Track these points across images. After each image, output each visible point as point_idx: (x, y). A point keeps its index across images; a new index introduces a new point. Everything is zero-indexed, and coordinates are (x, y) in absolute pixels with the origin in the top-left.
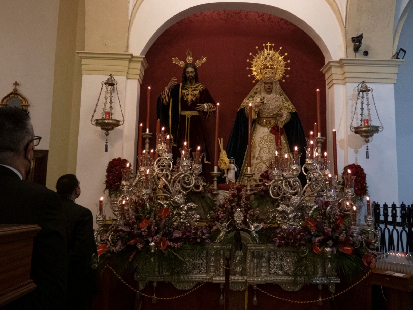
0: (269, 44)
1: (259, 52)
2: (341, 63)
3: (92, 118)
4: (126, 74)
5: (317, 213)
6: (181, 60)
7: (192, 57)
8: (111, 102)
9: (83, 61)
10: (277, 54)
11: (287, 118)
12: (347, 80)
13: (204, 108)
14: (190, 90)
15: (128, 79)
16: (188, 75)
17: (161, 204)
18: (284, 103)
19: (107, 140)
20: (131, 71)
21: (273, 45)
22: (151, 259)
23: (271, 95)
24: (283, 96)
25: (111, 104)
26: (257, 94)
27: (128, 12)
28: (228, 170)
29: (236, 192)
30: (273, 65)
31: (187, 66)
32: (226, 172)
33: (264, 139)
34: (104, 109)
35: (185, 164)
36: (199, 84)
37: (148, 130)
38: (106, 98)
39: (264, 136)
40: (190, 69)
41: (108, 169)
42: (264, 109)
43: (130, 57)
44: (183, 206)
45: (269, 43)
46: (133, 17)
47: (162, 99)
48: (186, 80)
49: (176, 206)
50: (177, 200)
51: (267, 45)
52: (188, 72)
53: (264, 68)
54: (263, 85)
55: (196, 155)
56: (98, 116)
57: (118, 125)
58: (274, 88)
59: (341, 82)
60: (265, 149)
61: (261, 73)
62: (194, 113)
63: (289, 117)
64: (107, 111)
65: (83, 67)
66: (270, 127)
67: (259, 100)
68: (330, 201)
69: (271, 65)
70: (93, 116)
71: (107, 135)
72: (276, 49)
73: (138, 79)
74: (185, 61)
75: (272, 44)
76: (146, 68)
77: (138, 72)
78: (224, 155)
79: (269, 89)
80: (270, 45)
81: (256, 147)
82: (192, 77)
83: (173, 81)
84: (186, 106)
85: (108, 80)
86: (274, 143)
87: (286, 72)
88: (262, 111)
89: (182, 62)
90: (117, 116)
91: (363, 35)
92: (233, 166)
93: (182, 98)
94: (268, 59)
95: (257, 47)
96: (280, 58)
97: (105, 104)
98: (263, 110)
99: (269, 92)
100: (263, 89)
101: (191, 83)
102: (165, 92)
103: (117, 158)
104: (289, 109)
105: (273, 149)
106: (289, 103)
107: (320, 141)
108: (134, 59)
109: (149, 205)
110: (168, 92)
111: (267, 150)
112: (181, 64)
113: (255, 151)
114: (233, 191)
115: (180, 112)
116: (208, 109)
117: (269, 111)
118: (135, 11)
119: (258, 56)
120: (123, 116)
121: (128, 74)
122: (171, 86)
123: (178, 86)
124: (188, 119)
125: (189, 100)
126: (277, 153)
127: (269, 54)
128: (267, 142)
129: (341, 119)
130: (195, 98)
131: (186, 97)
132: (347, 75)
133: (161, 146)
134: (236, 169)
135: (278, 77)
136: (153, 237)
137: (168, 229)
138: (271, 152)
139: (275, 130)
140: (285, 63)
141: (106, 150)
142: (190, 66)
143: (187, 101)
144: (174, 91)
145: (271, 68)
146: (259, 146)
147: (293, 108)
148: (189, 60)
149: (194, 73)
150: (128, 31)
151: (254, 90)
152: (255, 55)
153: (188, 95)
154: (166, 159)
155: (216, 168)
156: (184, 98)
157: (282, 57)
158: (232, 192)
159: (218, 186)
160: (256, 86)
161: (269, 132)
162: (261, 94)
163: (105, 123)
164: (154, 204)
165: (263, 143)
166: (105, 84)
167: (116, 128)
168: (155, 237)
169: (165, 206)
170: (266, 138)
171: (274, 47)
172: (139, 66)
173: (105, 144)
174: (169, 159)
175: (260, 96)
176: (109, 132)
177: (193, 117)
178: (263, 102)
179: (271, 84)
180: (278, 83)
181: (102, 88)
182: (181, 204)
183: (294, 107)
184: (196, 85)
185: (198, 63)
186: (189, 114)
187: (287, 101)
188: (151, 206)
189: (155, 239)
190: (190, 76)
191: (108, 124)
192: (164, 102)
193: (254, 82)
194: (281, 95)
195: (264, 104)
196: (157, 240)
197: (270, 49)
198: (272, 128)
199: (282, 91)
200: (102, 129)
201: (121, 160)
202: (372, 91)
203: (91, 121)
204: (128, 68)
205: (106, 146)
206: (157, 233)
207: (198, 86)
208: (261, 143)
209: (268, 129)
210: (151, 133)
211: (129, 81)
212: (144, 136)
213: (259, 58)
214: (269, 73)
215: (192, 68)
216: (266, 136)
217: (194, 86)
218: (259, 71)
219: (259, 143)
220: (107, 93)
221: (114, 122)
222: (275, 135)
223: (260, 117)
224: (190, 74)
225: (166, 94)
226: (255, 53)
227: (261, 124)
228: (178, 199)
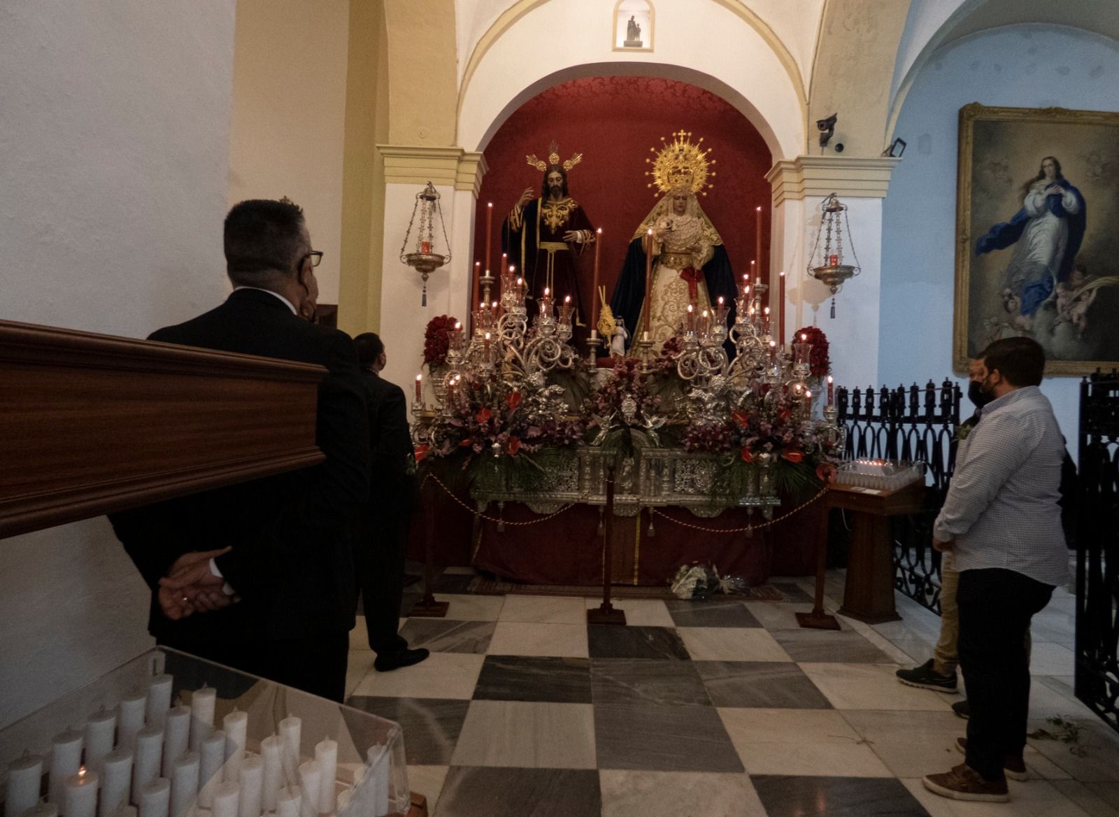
0: (682, 133)
1: (666, 146)
2: (799, 164)
3: (402, 252)
4: (453, 181)
5: (750, 401)
6: (540, 159)
7: (559, 153)
8: (430, 227)
9: (388, 161)
10: (695, 150)
11: (708, 255)
12: (807, 192)
13: (576, 238)
14: (555, 208)
15: (456, 190)
16: (552, 184)
17: (509, 386)
18: (704, 230)
19: (425, 287)
20: (461, 177)
21: (690, 134)
22: (494, 467)
23: (684, 217)
24: (702, 219)
25: (430, 230)
26: (662, 216)
27: (456, 79)
28: (613, 337)
29: (625, 369)
30: (687, 168)
31: (550, 168)
32: (609, 339)
33: (670, 288)
34: (420, 238)
35: (546, 324)
36: (568, 199)
37: (488, 272)
38: (423, 220)
39: (671, 284)
40: (555, 175)
41: (427, 332)
42: (671, 239)
43: (459, 154)
44: (542, 389)
45: (682, 131)
46: (464, 86)
47: (511, 223)
48: (548, 192)
49: (533, 390)
50: (534, 381)
51: (679, 134)
52: (552, 180)
53: (673, 174)
54: (672, 200)
55: (563, 311)
56: (412, 249)
57: (441, 264)
58: (689, 207)
59: (796, 195)
60: (672, 303)
61: (669, 182)
62: (561, 246)
63: (711, 253)
64: (424, 241)
65: (387, 171)
66: (681, 269)
67: (664, 225)
68: (771, 383)
69: (684, 168)
70: (403, 250)
71: (425, 279)
72: (693, 142)
73: (473, 191)
74: (547, 161)
75: (687, 133)
76: (485, 173)
77: (473, 179)
78: (606, 312)
79: (681, 207)
80: (685, 134)
81: (658, 300)
82: (557, 187)
83: (527, 194)
84: (548, 235)
85: (426, 190)
86: (687, 295)
87: (709, 179)
88: (669, 244)
89: (543, 162)
90: (439, 249)
91: (837, 116)
92: (621, 330)
93: (542, 222)
94: (681, 157)
95: (663, 139)
96: (700, 157)
97: (422, 229)
98: (671, 242)
99: (679, 212)
100: (671, 207)
101: (556, 197)
102: (516, 212)
103: (440, 315)
104: (712, 240)
105: (684, 304)
106: (713, 230)
107: (759, 291)
108: (466, 158)
109: (491, 387)
110: (519, 211)
111: (675, 305)
112: (541, 166)
113: (655, 307)
114: (621, 367)
115: (538, 245)
116: (582, 240)
117: (679, 243)
118: (467, 77)
119: (664, 153)
120: (449, 250)
121: (457, 182)
122: (524, 202)
123: (534, 203)
124: (551, 255)
125: (553, 226)
126: (690, 308)
127: (681, 150)
128: (675, 293)
129: (794, 256)
130: (563, 222)
131: (547, 220)
132: (807, 184)
133: (508, 296)
134: (626, 335)
135: (695, 188)
136: (497, 435)
137: (520, 425)
138: (681, 309)
139: (689, 274)
140: (707, 164)
141: (424, 304)
142: (555, 169)
143: (549, 226)
144: (530, 211)
145: (685, 173)
146: (663, 299)
147: (718, 239)
148: (554, 159)
149: (561, 181)
150: (457, 111)
151: (656, 209)
152: (660, 152)
153: (551, 216)
154: (516, 316)
155: (594, 332)
156: (545, 222)
157: (704, 155)
158: (619, 369)
159: (596, 361)
160: (660, 203)
161: (678, 277)
162: (667, 215)
163: (421, 260)
164: (498, 385)
165: (669, 294)
166: (422, 197)
167: (438, 269)
168: (500, 436)
169: (515, 389)
170: (675, 287)
171: (691, 137)
172: (473, 168)
173: (422, 293)
174: (521, 316)
175: (666, 219)
176: (428, 274)
177: (559, 253)
178: (670, 228)
179: (685, 198)
180: (695, 197)
181: (416, 205)
182: (539, 387)
183: (720, 238)
184: (565, 201)
185: (568, 165)
186: (552, 247)
187: (708, 228)
188: (494, 390)
189: (499, 439)
190: (555, 186)
191: (426, 262)
192: (513, 228)
193: (656, 195)
194: (699, 218)
195: (672, 231)
196: (502, 440)
197: (685, 141)
198: (684, 269)
199: (701, 211)
200: (417, 269)
201: (446, 319)
202: (846, 210)
203: (401, 257)
204: (457, 172)
205: (424, 296)
206: (503, 429)
207: (568, 202)
208: (666, 294)
209: (678, 272)
210: (493, 278)
211: (458, 193)
212: (482, 282)
213: (666, 156)
214: (680, 181)
215: (558, 172)
216: (674, 283)
217: (561, 202)
218: (666, 178)
219: (662, 294)
220: (423, 211)
221: (435, 259)
222: (688, 281)
223: (666, 253)
224: (555, 183)
225: (516, 214)
226: (660, 147)
227: (666, 264)
228: (535, 379)
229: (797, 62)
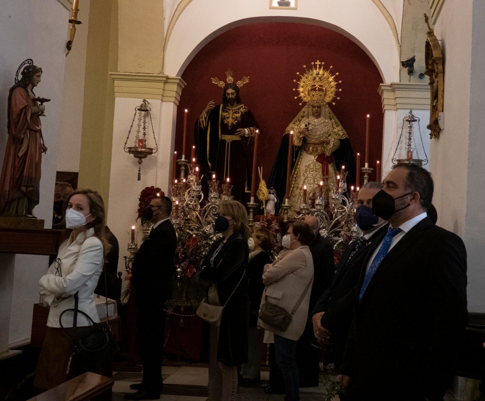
0: (318, 63)
1: (307, 71)
2: (393, 87)
3: (125, 145)
4: (160, 96)
5: (341, 247)
6: (220, 80)
7: (233, 77)
8: (144, 128)
9: (116, 83)
10: (326, 74)
11: (334, 145)
12: (398, 106)
13: (245, 134)
14: (231, 112)
15: (163, 101)
16: (228, 97)
17: (190, 234)
18: (334, 128)
19: (140, 168)
20: (166, 93)
21: (323, 63)
22: (177, 284)
23: (320, 119)
24: (333, 120)
25: (145, 130)
26: (305, 118)
27: (163, 30)
29: (266, 224)
30: (322, 86)
31: (227, 86)
32: (264, 203)
33: (309, 168)
34: (137, 137)
35: (212, 196)
36: (241, 105)
37: (183, 156)
38: (139, 126)
39: (310, 165)
40: (230, 91)
41: (141, 197)
42: (310, 135)
43: (165, 79)
44: (212, 236)
45: (318, 61)
46: (169, 34)
48: (227, 102)
49: (206, 236)
50: (207, 230)
51: (316, 63)
52: (229, 94)
53: (312, 90)
54: (311, 108)
56: (131, 143)
57: (151, 153)
58: (323, 112)
59: (393, 107)
60: (309, 178)
61: (309, 95)
62: (235, 138)
63: (338, 144)
64: (140, 138)
65: (116, 89)
66: (317, 155)
67: (303, 126)
69: (320, 86)
70: (126, 143)
71: (140, 163)
72: (326, 68)
73: (174, 102)
74: (225, 81)
75: (321, 62)
76: (184, 87)
77: (174, 94)
78: (263, 186)
79: (317, 113)
80: (320, 63)
81: (301, 176)
82: (233, 98)
83: (211, 105)
84: (226, 130)
85: (142, 106)
86: (321, 173)
87: (337, 94)
89: (222, 82)
90: (150, 144)
91: (415, 58)
92: (272, 196)
93: (222, 121)
94: (317, 79)
95: (305, 66)
96: (331, 79)
97: (138, 132)
98: (310, 136)
99: (316, 116)
100: (310, 112)
101: (232, 105)
102: (203, 116)
103: (150, 186)
104: (339, 135)
105: (318, 179)
106: (340, 128)
107: (367, 173)
108: (169, 81)
109: (178, 234)
110: (206, 116)
111: (312, 180)
112: (222, 84)
113: (299, 180)
114: (263, 223)
115: (220, 137)
116: (249, 134)
117: (316, 137)
118: (170, 28)
119: (306, 75)
120: (156, 144)
121: (163, 96)
124: (228, 144)
125: (230, 124)
127: (318, 74)
128: (312, 171)
129: (391, 149)
130: (236, 121)
131: (226, 120)
132: (398, 101)
133: (192, 178)
134: (276, 200)
135: (328, 99)
136: (180, 264)
137: (195, 257)
138: (316, 183)
139: (322, 158)
140: (336, 83)
141: (139, 179)
142: (231, 88)
143: (227, 124)
145: (320, 90)
146: (304, 175)
147: (344, 134)
148: (230, 80)
149: (235, 95)
150: (164, 50)
151: (301, 113)
152: (303, 75)
153: (228, 118)
154: (195, 190)
155: (252, 199)
156: (224, 122)
157: (333, 77)
159: (253, 218)
160: (303, 110)
161: (315, 161)
163: (138, 151)
164: (183, 233)
165: (308, 172)
166: (139, 110)
167: (148, 156)
168: (182, 264)
169: (194, 236)
170: (312, 167)
171: (324, 65)
172: (175, 87)
173: (138, 172)
174: (197, 191)
176: (142, 159)
178: (308, 128)
179: (319, 107)
180: (327, 106)
181: (135, 114)
182: (210, 234)
183: (345, 133)
184: (239, 106)
185: (240, 84)
186: (229, 138)
187: (337, 126)
188: (181, 236)
189: (182, 266)
190: (230, 98)
191: (141, 152)
192: (201, 127)
193: (300, 104)
194: (331, 119)
195: (309, 130)
196: (183, 267)
197: (320, 68)
198: (319, 155)
200: (135, 157)
201: (154, 189)
202: (419, 121)
203: (124, 148)
204: (164, 90)
205: (139, 174)
206: (184, 260)
207: (240, 108)
208: (306, 172)
209: (315, 157)
210: (187, 160)
211: (164, 103)
212: (180, 163)
213: (307, 78)
214: (316, 96)
215: (233, 89)
216: (312, 165)
217: (236, 108)
218: (307, 93)
219: (304, 172)
220: (140, 120)
221: (147, 150)
222: (322, 163)
224: (231, 96)
225: (203, 117)
226: (303, 72)
227: (307, 151)
228: (207, 229)
229: (393, 18)
